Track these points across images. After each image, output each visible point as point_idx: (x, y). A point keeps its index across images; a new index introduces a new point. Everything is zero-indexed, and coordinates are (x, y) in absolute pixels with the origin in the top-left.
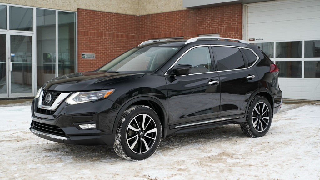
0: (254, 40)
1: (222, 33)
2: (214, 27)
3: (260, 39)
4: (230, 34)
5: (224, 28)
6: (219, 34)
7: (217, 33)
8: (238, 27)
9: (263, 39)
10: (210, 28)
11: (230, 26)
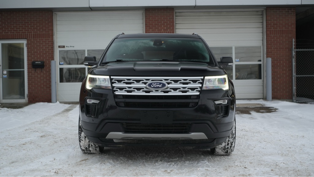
0: (64, 47)
1: (30, 38)
2: (20, 32)
3: (71, 46)
4: (39, 40)
5: (31, 34)
6: (26, 40)
7: (24, 39)
8: (49, 34)
9: (74, 47)
10: (14, 33)
11: (39, 32)
